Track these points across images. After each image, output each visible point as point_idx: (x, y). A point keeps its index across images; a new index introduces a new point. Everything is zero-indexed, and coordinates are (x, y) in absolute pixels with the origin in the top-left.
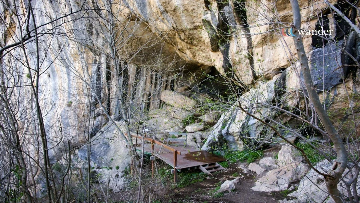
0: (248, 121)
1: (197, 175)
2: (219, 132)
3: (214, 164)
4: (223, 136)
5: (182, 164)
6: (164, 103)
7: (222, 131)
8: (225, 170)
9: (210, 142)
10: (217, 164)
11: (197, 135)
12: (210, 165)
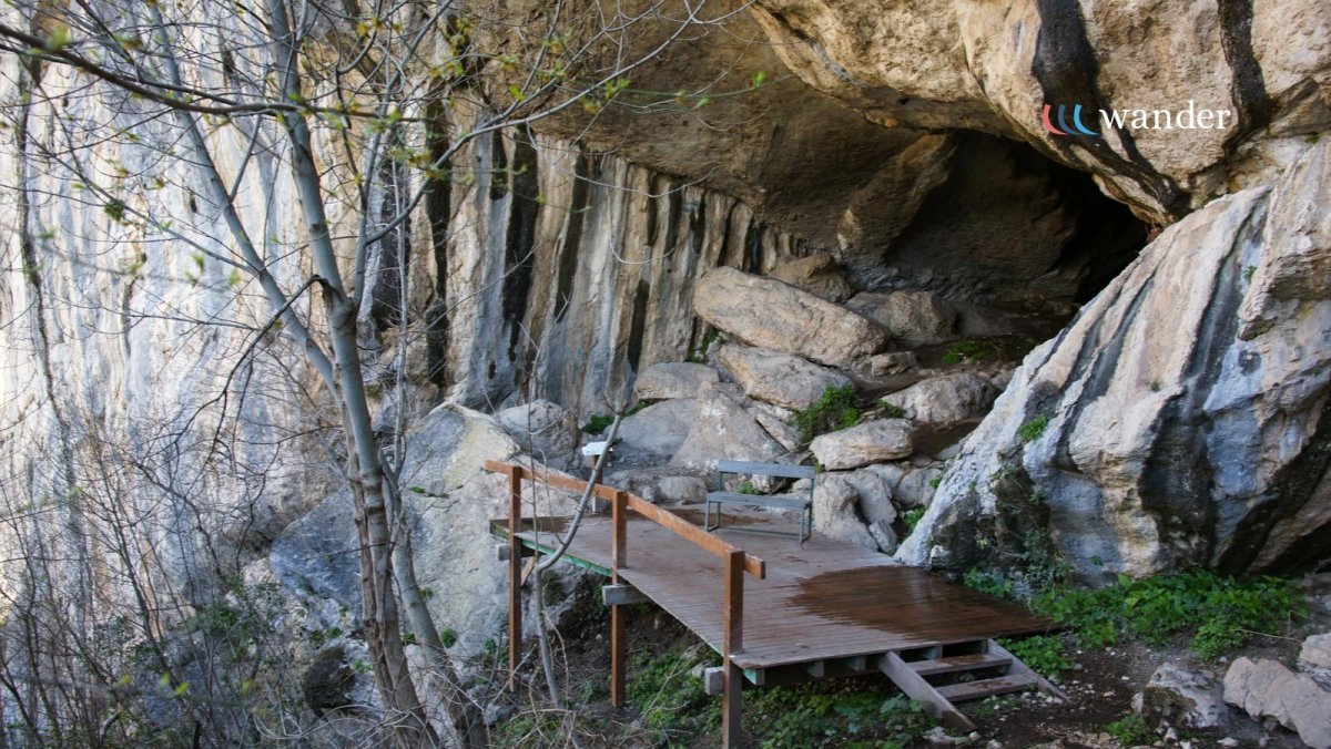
0: (1204, 385)
1: (865, 713)
2: (1003, 456)
3: (974, 648)
4: (1031, 482)
5: (773, 635)
6: (714, 331)
7: (1027, 447)
8: (1051, 693)
9: (944, 515)
10: (997, 652)
11: (873, 485)
12: (949, 652)
